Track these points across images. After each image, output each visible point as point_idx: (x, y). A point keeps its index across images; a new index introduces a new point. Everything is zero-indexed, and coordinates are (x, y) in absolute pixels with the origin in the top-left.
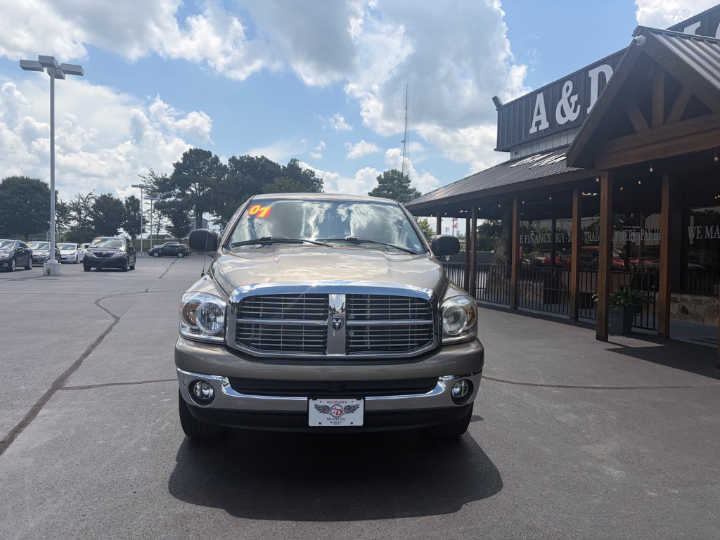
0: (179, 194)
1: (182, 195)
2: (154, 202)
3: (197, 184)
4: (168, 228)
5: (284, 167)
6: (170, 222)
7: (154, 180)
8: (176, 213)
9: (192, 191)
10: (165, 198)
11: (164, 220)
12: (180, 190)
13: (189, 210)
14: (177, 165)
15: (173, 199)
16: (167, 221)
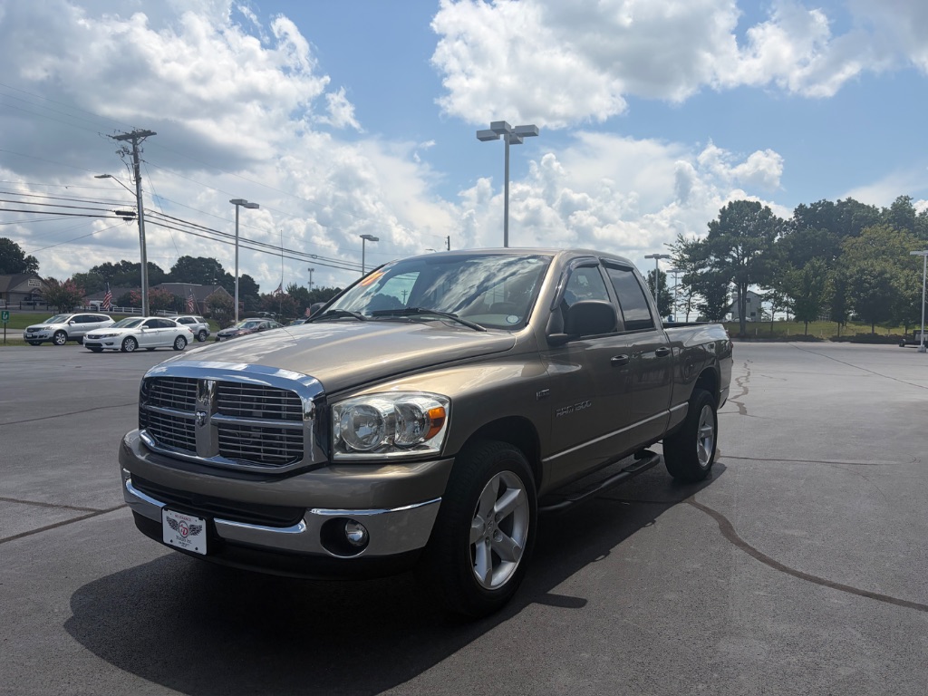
0: (716, 262)
1: (721, 264)
2: (682, 274)
3: (740, 248)
4: (700, 307)
5: (885, 210)
6: (703, 300)
7: (683, 247)
8: (711, 288)
9: (733, 258)
10: (696, 269)
11: (696, 298)
12: (716, 257)
13: (728, 284)
14: (712, 225)
15: (708, 269)
16: (699, 299)
